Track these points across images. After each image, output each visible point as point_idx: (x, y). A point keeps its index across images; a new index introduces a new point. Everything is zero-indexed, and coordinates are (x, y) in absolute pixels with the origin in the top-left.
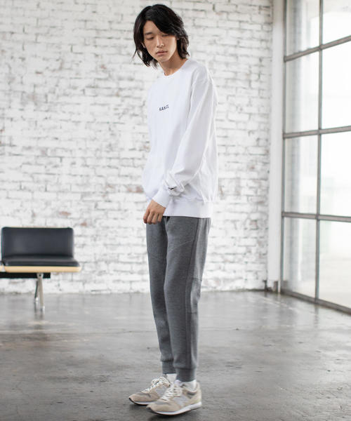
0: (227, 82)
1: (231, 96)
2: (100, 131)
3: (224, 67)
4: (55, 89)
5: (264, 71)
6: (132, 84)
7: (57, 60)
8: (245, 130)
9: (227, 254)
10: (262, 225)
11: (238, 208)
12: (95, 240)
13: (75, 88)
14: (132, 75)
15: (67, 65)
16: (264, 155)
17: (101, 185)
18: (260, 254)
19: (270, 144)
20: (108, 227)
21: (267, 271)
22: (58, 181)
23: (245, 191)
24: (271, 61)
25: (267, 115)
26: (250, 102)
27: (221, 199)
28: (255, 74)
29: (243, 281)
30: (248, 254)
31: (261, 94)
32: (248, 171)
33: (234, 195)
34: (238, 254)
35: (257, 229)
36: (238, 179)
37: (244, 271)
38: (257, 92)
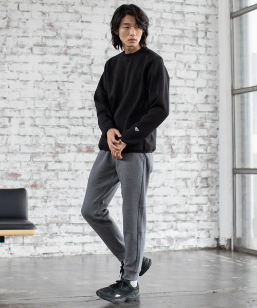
0: (174, 40)
1: (179, 53)
2: (49, 90)
3: (170, 25)
4: (2, 48)
5: (210, 28)
6: (80, 42)
7: (4, 18)
8: (193, 87)
9: (179, 213)
10: (212, 182)
11: (189, 166)
12: (46, 202)
13: (22, 47)
14: (79, 32)
15: (13, 24)
16: (213, 112)
17: (51, 145)
18: (211, 212)
19: (218, 101)
20: (59, 189)
21: (219, 229)
22: (7, 142)
23: (195, 149)
24: (217, 18)
25: (215, 72)
26: (197, 59)
28: (202, 31)
29: (196, 239)
30: (199, 212)
31: (208, 51)
32: (198, 128)
33: (185, 153)
34: (190, 212)
35: (208, 187)
36: (188, 136)
37: (196, 230)
38: (204, 49)
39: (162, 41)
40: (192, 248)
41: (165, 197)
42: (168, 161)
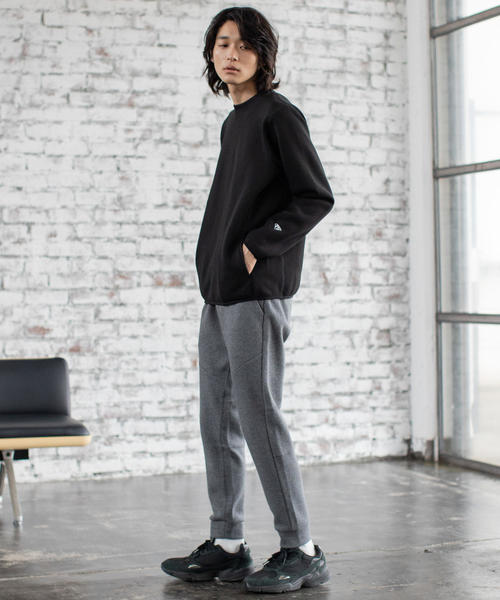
0: (328, 77)
2: (101, 172)
3: (321, 50)
4: (13, 95)
5: (393, 55)
6: (157, 83)
7: (16, 40)
8: (363, 165)
9: (339, 394)
10: (399, 338)
11: (356, 309)
12: (97, 378)
13: (51, 93)
14: (155, 65)
15: (34, 50)
16: (399, 210)
17: (106, 273)
18: (397, 392)
19: (408, 189)
20: (120, 354)
21: (410, 423)
22: (24, 270)
23: (367, 277)
24: (405, 37)
25: (401, 137)
26: (370, 113)
27: (325, 293)
28: (378, 61)
29: (369, 442)
30: (375, 393)
31: (389, 98)
32: (371, 240)
33: (348, 285)
34: (358, 393)
35: (390, 346)
36: (354, 255)
37: (369, 424)
38: (382, 94)
39: (305, 81)
40: (363, 459)
41: (314, 367)
42: (319, 301)
